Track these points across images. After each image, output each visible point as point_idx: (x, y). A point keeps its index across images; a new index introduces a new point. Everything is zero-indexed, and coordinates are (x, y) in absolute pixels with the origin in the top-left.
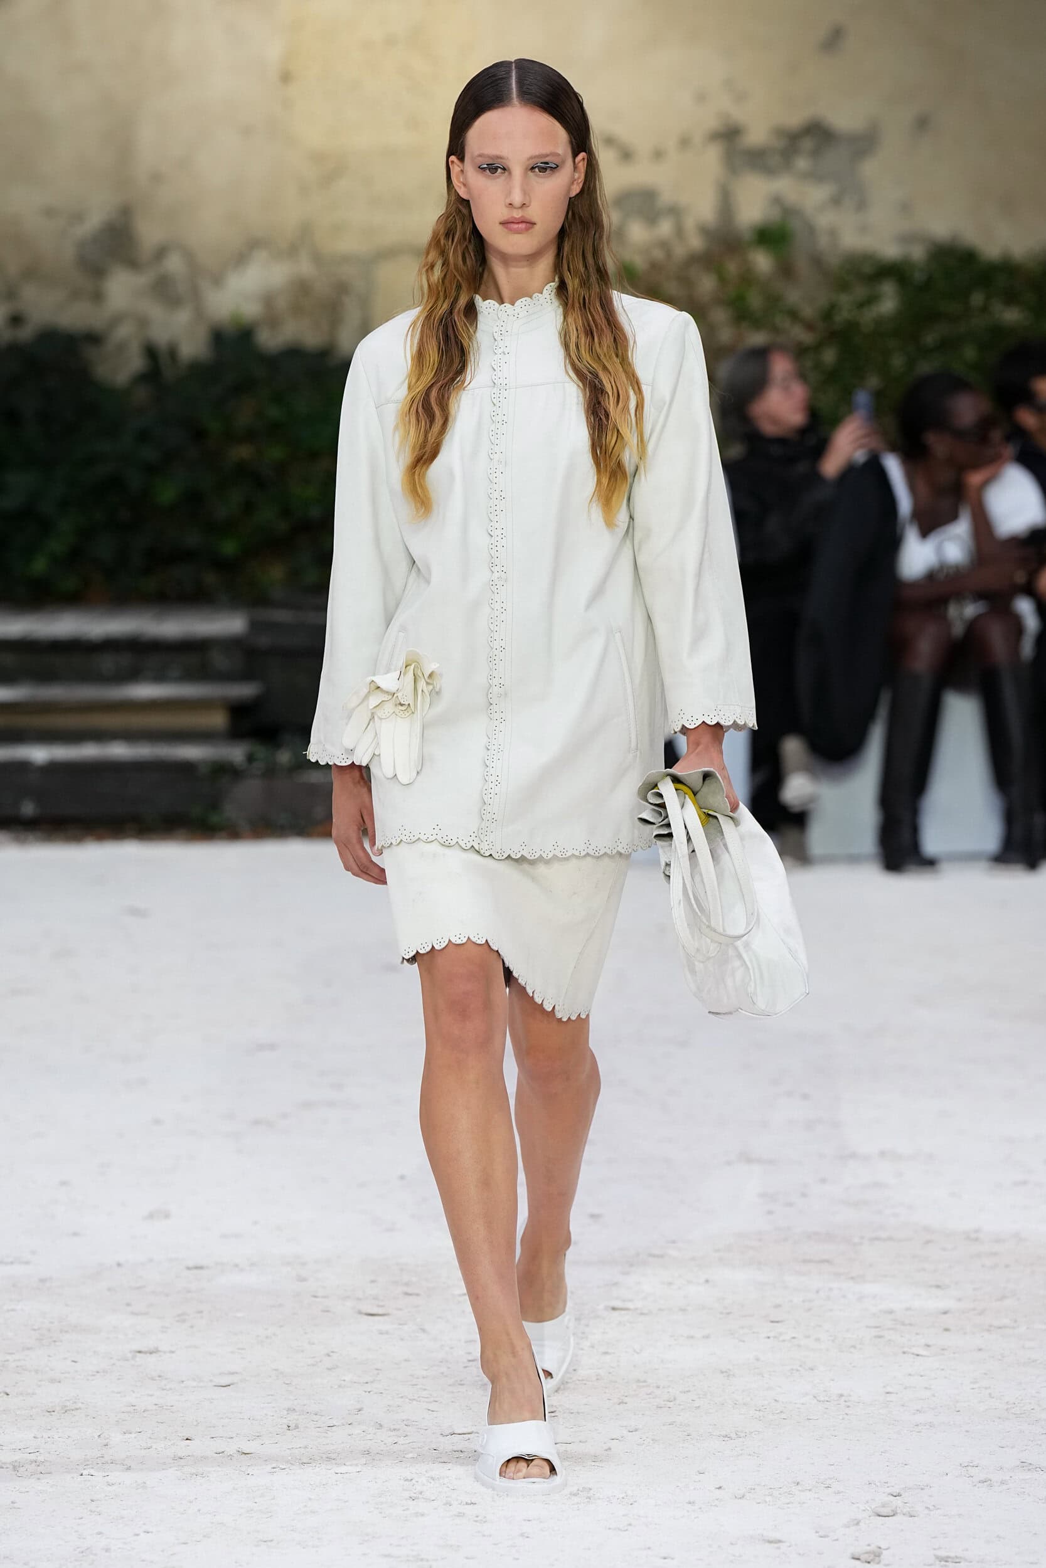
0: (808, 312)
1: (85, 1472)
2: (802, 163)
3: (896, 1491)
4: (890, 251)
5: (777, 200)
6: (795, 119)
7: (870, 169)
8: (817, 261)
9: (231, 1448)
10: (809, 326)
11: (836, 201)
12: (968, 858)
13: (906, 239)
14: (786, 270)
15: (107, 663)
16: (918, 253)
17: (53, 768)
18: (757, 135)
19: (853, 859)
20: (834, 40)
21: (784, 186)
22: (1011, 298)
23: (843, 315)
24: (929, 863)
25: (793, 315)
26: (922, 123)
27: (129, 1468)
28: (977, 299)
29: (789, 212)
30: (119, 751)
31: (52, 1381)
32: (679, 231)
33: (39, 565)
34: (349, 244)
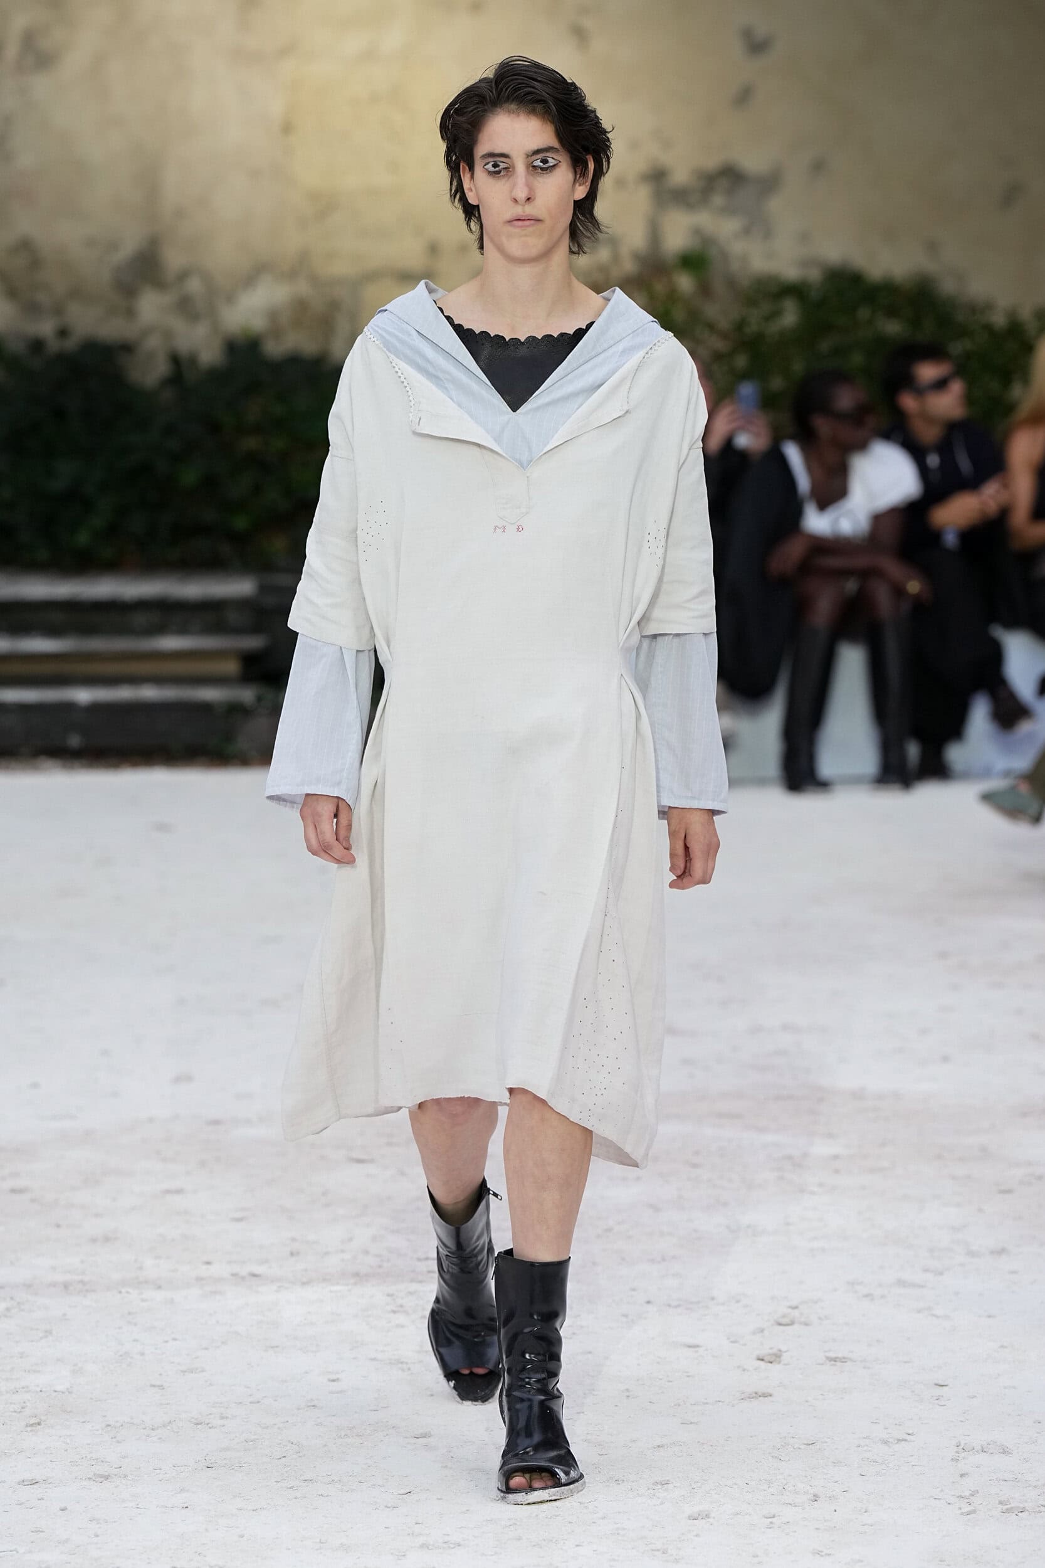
0: (724, 324)
1: (123, 1290)
2: (718, 200)
3: (794, 1303)
4: (791, 272)
5: (697, 231)
6: (712, 162)
7: (775, 205)
8: (731, 283)
9: (244, 1271)
10: (724, 336)
11: (747, 231)
12: (854, 781)
13: (805, 263)
14: (705, 289)
15: (140, 619)
16: (814, 275)
17: (95, 708)
18: (681, 176)
19: (761, 782)
20: (744, 97)
21: (704, 219)
22: (892, 312)
23: (753, 327)
24: (823, 785)
25: (711, 327)
26: (818, 167)
27: (159, 1287)
28: (864, 313)
29: (707, 241)
30: (149, 693)
31: (97, 1215)
32: (616, 258)
33: (83, 538)
34: (340, 268)
